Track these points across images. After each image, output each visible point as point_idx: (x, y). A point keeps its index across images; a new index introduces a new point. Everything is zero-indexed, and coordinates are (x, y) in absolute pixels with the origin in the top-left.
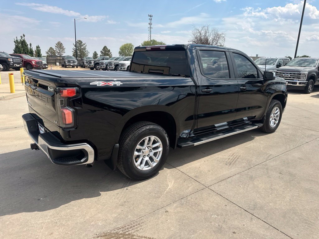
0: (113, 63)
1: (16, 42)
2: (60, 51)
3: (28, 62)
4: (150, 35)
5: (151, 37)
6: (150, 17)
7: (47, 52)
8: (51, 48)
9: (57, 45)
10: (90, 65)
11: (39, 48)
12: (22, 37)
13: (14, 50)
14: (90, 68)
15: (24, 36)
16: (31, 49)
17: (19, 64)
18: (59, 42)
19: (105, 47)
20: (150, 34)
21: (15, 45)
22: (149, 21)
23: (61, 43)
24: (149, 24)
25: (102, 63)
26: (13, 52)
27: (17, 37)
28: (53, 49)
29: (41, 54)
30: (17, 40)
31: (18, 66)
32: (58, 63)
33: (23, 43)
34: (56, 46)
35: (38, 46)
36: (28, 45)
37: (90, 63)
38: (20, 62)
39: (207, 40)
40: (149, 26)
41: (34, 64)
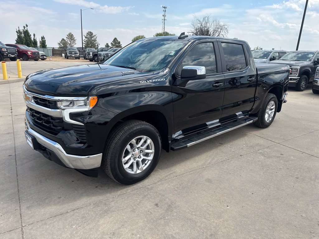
0: (110, 54)
1: (19, 32)
2: (71, 42)
3: (25, 52)
4: (163, 27)
5: (164, 29)
6: (164, 9)
7: (59, 44)
8: (63, 39)
9: (68, 36)
10: (89, 57)
11: (44, 38)
12: (24, 27)
13: (16, 40)
14: (89, 60)
15: (27, 26)
16: (34, 40)
17: (14, 54)
18: (70, 33)
19: (115, 39)
20: (164, 25)
21: (17, 35)
22: (163, 13)
23: (72, 35)
24: (163, 15)
25: (100, 55)
26: (15, 42)
27: (19, 27)
28: (65, 40)
29: (46, 45)
30: (19, 30)
31: (13, 56)
32: (64, 54)
33: (26, 33)
34: (67, 38)
35: (43, 37)
36: (31, 35)
37: (88, 54)
38: (15, 52)
39: (208, 31)
40: (163, 18)
41: (29, 54)
